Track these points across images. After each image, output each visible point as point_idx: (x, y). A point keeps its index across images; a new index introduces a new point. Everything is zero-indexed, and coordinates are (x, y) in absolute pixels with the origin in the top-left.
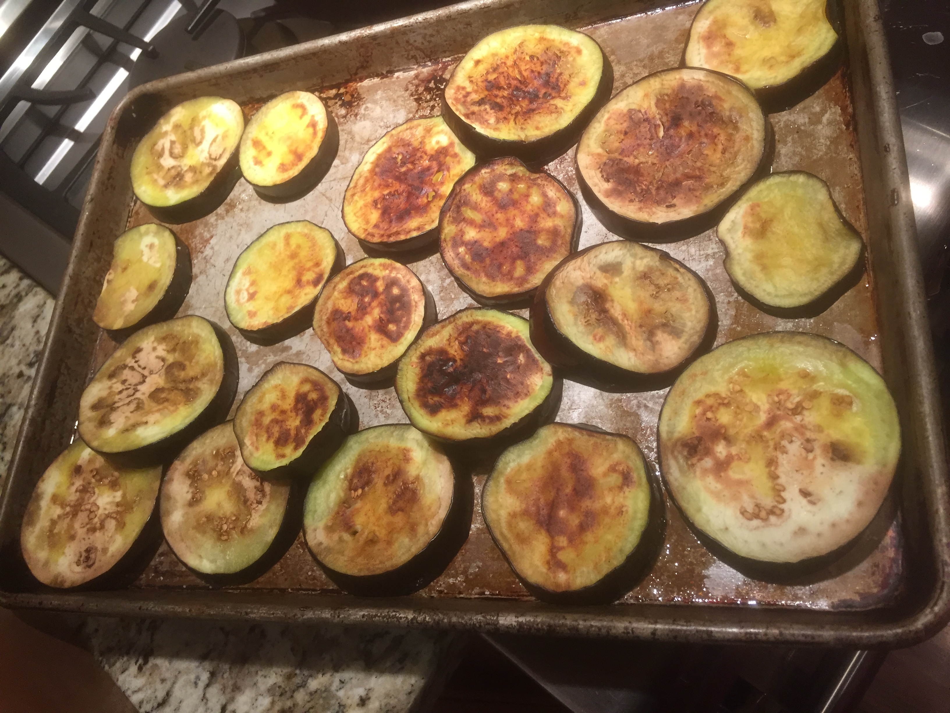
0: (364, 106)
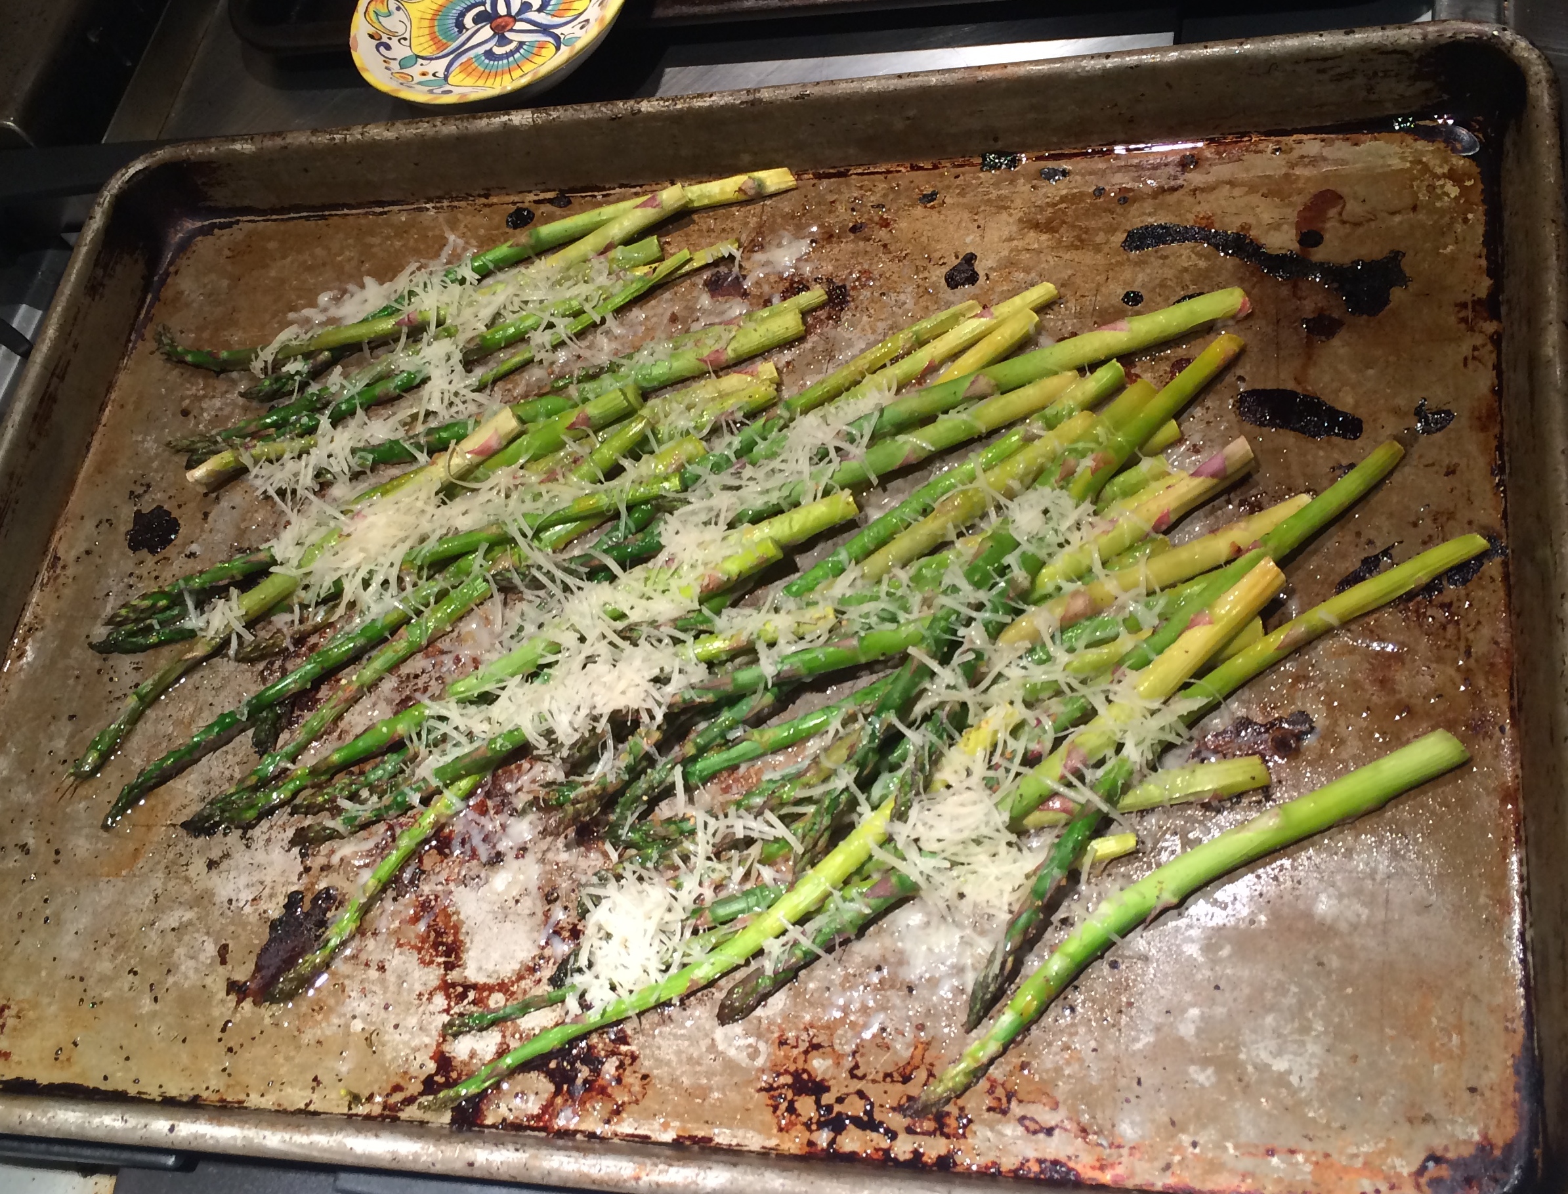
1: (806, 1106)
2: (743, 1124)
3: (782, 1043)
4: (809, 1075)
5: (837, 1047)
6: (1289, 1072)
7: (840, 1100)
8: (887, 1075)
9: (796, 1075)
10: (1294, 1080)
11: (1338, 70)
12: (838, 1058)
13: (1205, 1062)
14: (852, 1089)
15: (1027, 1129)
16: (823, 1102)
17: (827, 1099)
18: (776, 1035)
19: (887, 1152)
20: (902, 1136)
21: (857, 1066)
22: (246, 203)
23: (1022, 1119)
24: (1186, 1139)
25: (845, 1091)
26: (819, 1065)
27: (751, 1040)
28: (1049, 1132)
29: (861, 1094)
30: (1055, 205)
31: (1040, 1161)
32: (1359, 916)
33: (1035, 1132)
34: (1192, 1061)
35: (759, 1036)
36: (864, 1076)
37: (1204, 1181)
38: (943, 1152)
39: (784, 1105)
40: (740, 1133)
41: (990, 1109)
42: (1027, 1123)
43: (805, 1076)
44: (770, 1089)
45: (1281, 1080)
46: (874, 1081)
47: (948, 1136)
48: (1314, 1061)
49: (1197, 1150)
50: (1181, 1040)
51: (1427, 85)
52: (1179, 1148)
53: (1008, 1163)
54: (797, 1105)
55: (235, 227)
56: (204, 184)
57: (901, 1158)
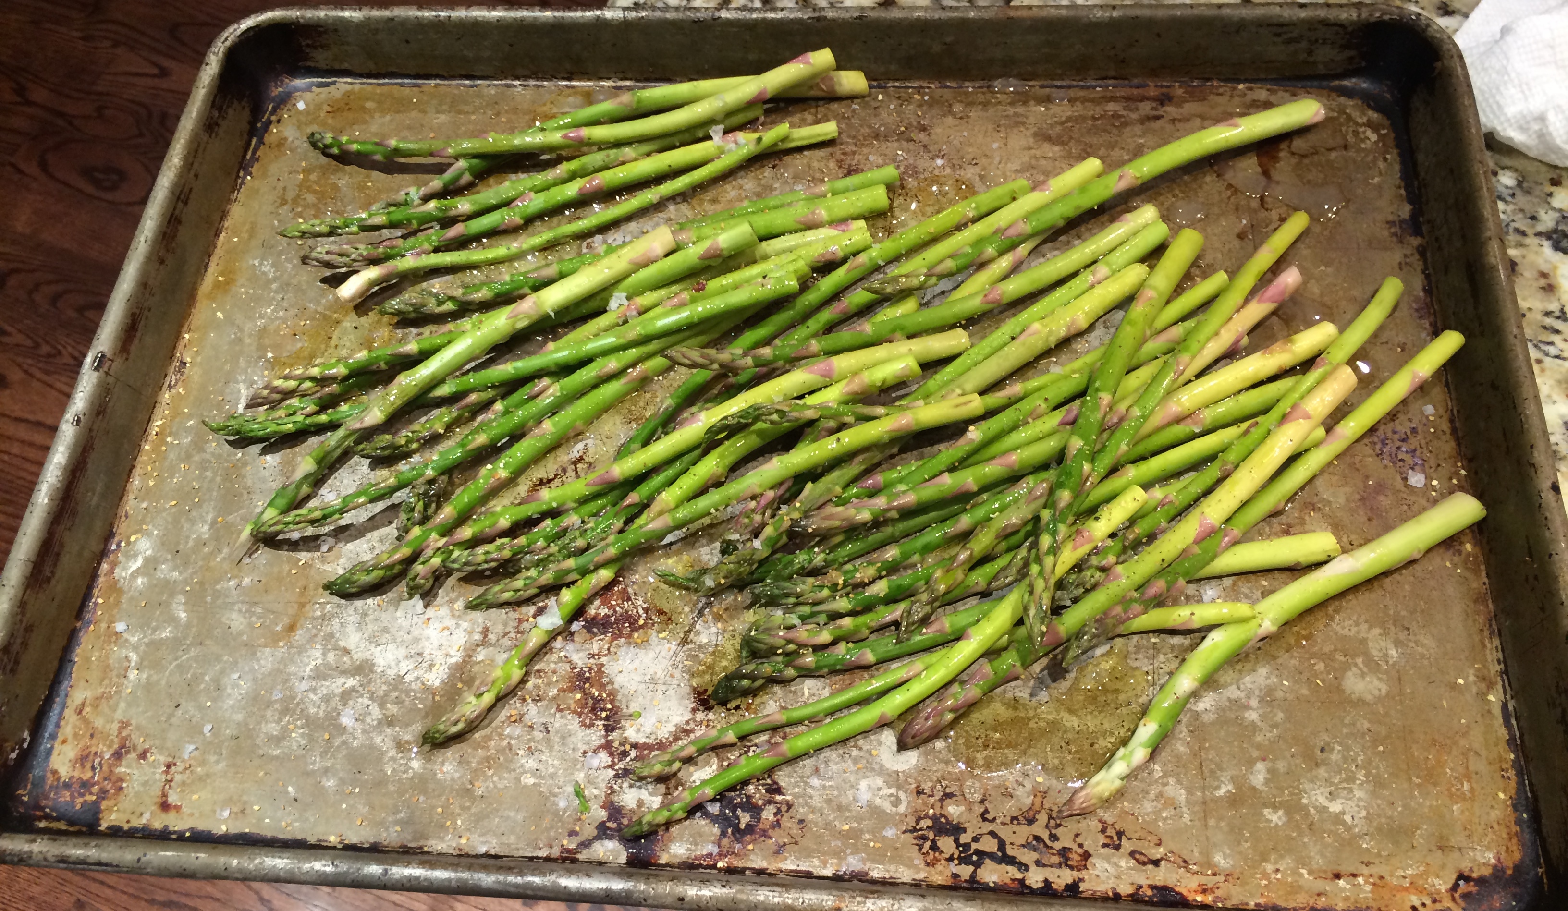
1: (947, 844)
2: (893, 860)
3: (919, 792)
4: (946, 817)
5: (967, 796)
6: (1344, 813)
7: (976, 839)
8: (1013, 818)
9: (934, 818)
10: (1348, 818)
11: (1290, 35)
12: (970, 805)
13: (1275, 807)
14: (985, 831)
15: (1137, 861)
16: (962, 841)
17: (964, 838)
18: (914, 786)
19: (1022, 882)
20: (1033, 868)
21: (986, 811)
22: (346, 66)
23: (1132, 854)
24: (1269, 867)
25: (980, 832)
26: (954, 810)
27: (893, 791)
28: (1156, 863)
29: (992, 834)
30: (1062, 123)
31: (1152, 887)
32: (1380, 690)
33: (1144, 864)
34: (1265, 805)
35: (899, 788)
36: (994, 819)
37: (1286, 900)
38: (1070, 881)
39: (928, 844)
40: (892, 868)
41: (1105, 846)
42: (1137, 856)
43: (943, 820)
44: (914, 830)
45: (1338, 818)
46: (1003, 824)
47: (1072, 868)
48: (1361, 804)
49: (1279, 876)
50: (1254, 789)
51: (1353, 53)
52: (1265, 876)
53: (1125, 889)
54: (939, 844)
55: (332, 87)
56: (308, 45)
57: (1035, 886)
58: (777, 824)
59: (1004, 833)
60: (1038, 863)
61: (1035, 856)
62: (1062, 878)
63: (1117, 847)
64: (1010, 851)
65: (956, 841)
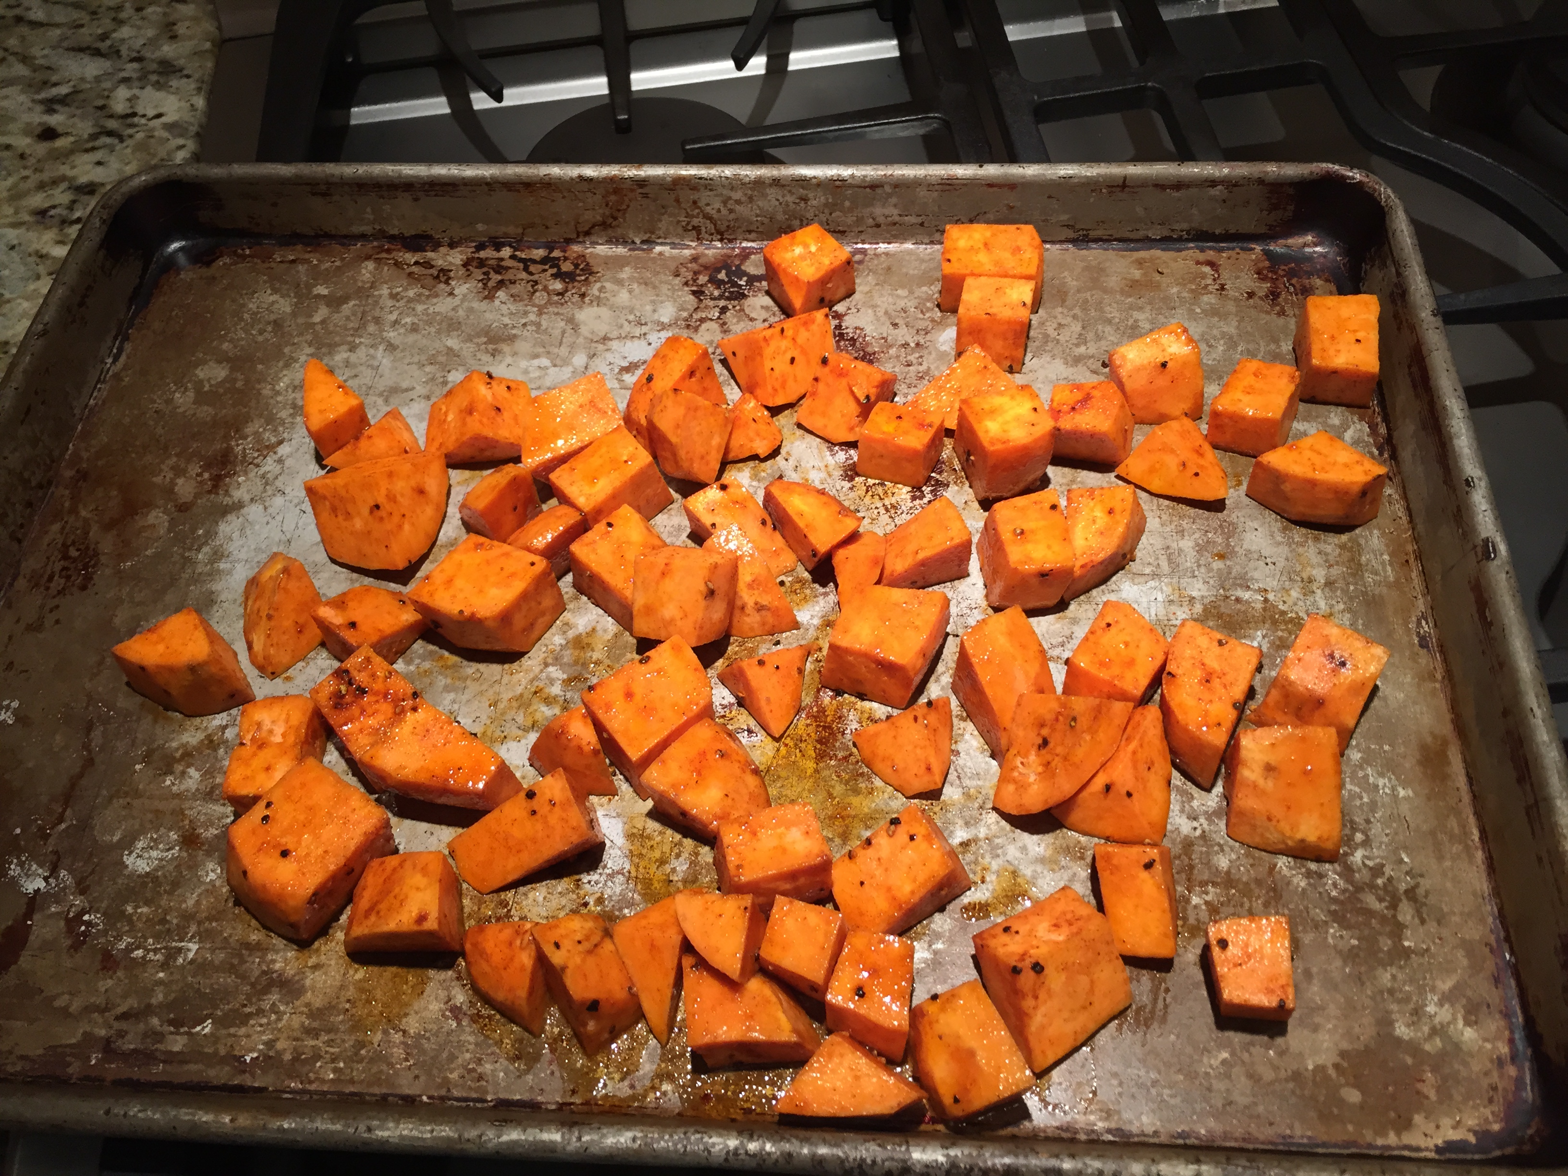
0: (598, 285)
58: (696, 273)
59: (524, 275)
60: (502, 259)
61: (503, 263)
62: (488, 253)
63: (442, 270)
64: (521, 265)
65: (559, 269)
